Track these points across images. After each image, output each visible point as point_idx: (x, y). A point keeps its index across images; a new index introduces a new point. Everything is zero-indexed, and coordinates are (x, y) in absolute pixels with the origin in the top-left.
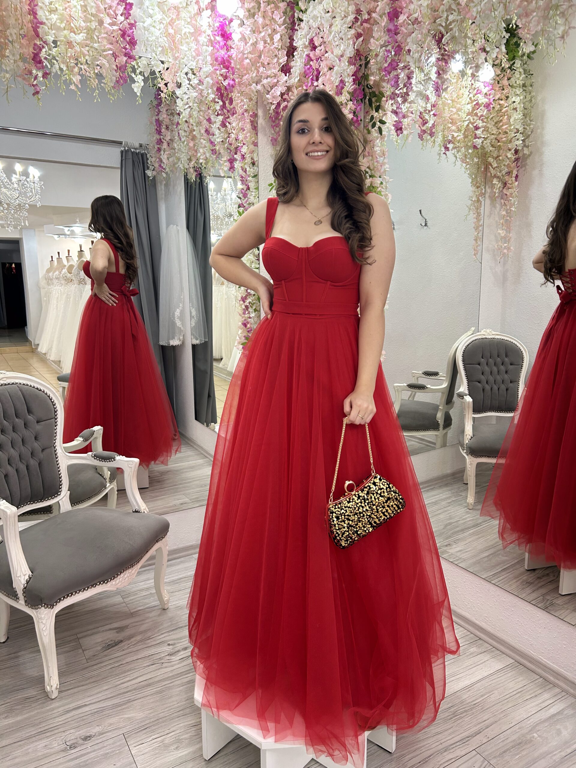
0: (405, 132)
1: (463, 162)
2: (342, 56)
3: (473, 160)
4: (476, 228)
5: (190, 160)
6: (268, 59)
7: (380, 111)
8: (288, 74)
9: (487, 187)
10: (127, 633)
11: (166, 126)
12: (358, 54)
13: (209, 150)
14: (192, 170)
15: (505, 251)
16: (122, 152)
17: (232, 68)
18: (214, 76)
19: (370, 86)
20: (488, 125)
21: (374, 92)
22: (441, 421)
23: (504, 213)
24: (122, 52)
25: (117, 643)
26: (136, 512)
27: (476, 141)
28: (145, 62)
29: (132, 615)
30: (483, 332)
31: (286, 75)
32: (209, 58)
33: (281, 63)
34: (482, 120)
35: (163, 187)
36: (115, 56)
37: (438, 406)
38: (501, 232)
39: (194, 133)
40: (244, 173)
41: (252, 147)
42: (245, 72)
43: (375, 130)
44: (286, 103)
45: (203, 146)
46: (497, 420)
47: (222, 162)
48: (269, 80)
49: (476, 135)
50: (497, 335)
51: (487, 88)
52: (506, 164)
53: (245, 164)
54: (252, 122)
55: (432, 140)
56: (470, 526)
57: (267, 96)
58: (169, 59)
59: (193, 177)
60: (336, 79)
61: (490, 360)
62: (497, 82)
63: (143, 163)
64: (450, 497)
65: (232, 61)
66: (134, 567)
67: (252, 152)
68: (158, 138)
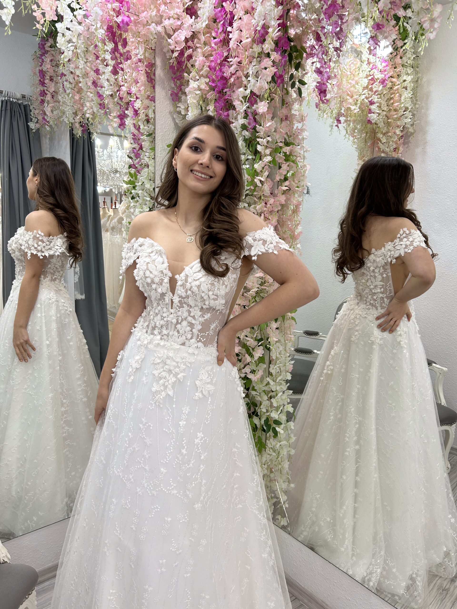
1: (351, 136)
3: (361, 134)
5: (76, 114)
11: (51, 77)
13: (96, 104)
14: (77, 125)
16: (2, 102)
19: (291, 39)
21: (295, 46)
27: (371, 116)
31: (192, 18)
33: (186, 3)
34: (377, 95)
35: (47, 141)
39: (80, 85)
40: (137, 132)
41: (147, 102)
42: (143, 9)
43: (294, 91)
44: (191, 50)
45: (90, 99)
47: (111, 118)
49: (370, 110)
53: (139, 121)
54: (147, 73)
57: (169, 40)
59: (79, 132)
62: (390, 60)
63: (26, 115)
67: (147, 108)
68: (42, 89)
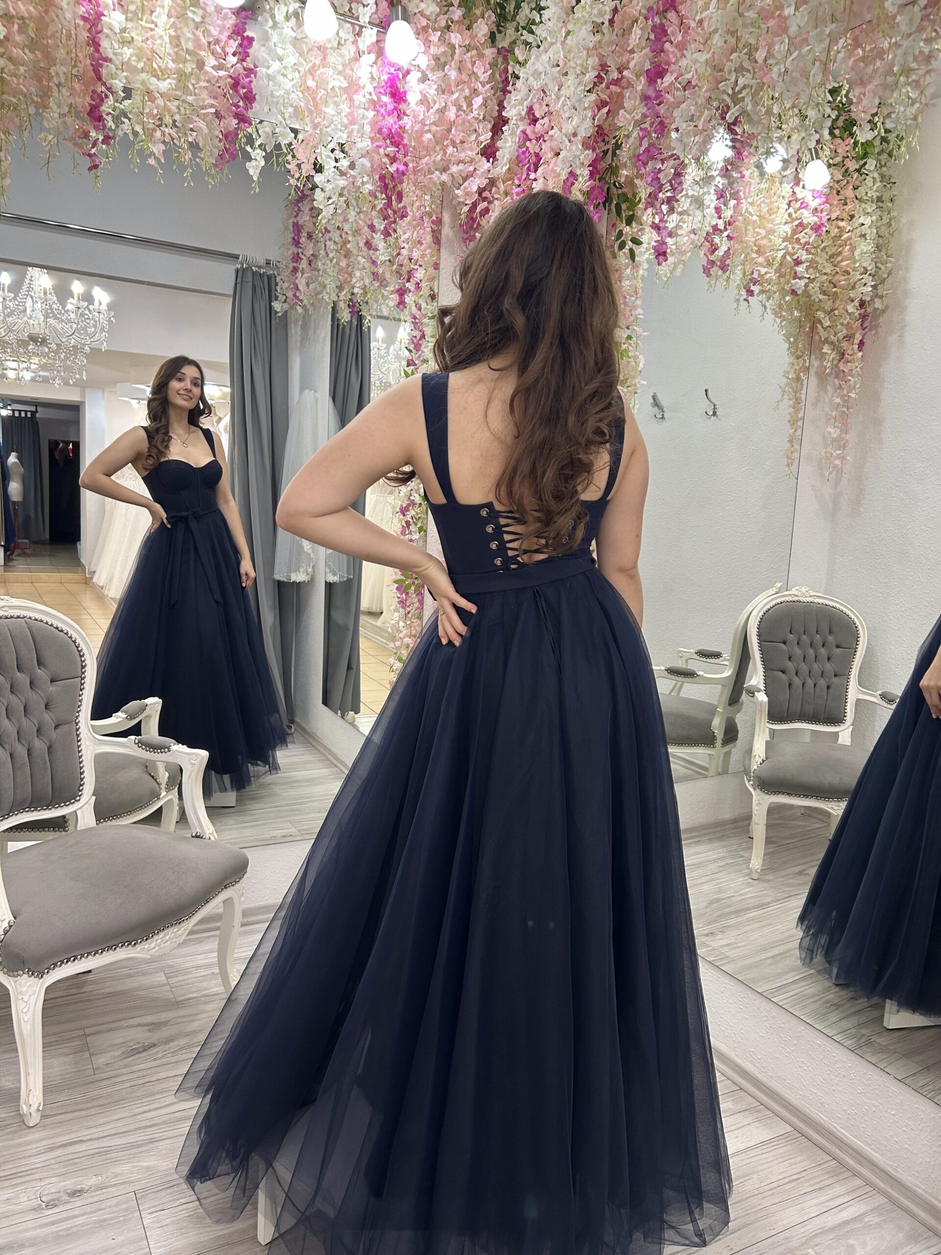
0: (671, 259)
1: (777, 316)
2: (575, 135)
3: (792, 313)
4: (793, 422)
5: (340, 288)
6: (462, 134)
7: (634, 224)
8: (491, 160)
9: (813, 357)
10: (165, 1032)
11: (308, 234)
12: (600, 133)
13: (368, 273)
14: (343, 305)
15: (838, 462)
16: (237, 271)
17: (405, 146)
18: (376, 157)
19: (619, 184)
20: (818, 259)
21: (624, 195)
22: (719, 733)
23: (838, 400)
24: (232, 112)
25: (146, 1048)
26: (197, 837)
27: (796, 283)
28: (268, 129)
29: (177, 1004)
30: (794, 591)
31: (488, 161)
32: (367, 128)
33: (482, 143)
34: (807, 250)
35: (299, 329)
36: (218, 115)
37: (717, 707)
38: (832, 430)
40: (418, 312)
41: (431, 270)
42: (425, 153)
43: (624, 253)
44: (485, 203)
45: (360, 266)
46: (811, 736)
47: (386, 293)
48: (461, 166)
49: (795, 273)
50: (818, 597)
51: (818, 201)
52: (845, 322)
53: (419, 297)
54: (433, 231)
55: (725, 276)
56: (750, 906)
57: (457, 192)
58: (305, 127)
59: (345, 316)
60: (563, 169)
61: (804, 637)
62: (835, 192)
63: (270, 291)
64: (723, 858)
65: (405, 135)
66: (182, 925)
67: (432, 279)
68: (295, 252)
